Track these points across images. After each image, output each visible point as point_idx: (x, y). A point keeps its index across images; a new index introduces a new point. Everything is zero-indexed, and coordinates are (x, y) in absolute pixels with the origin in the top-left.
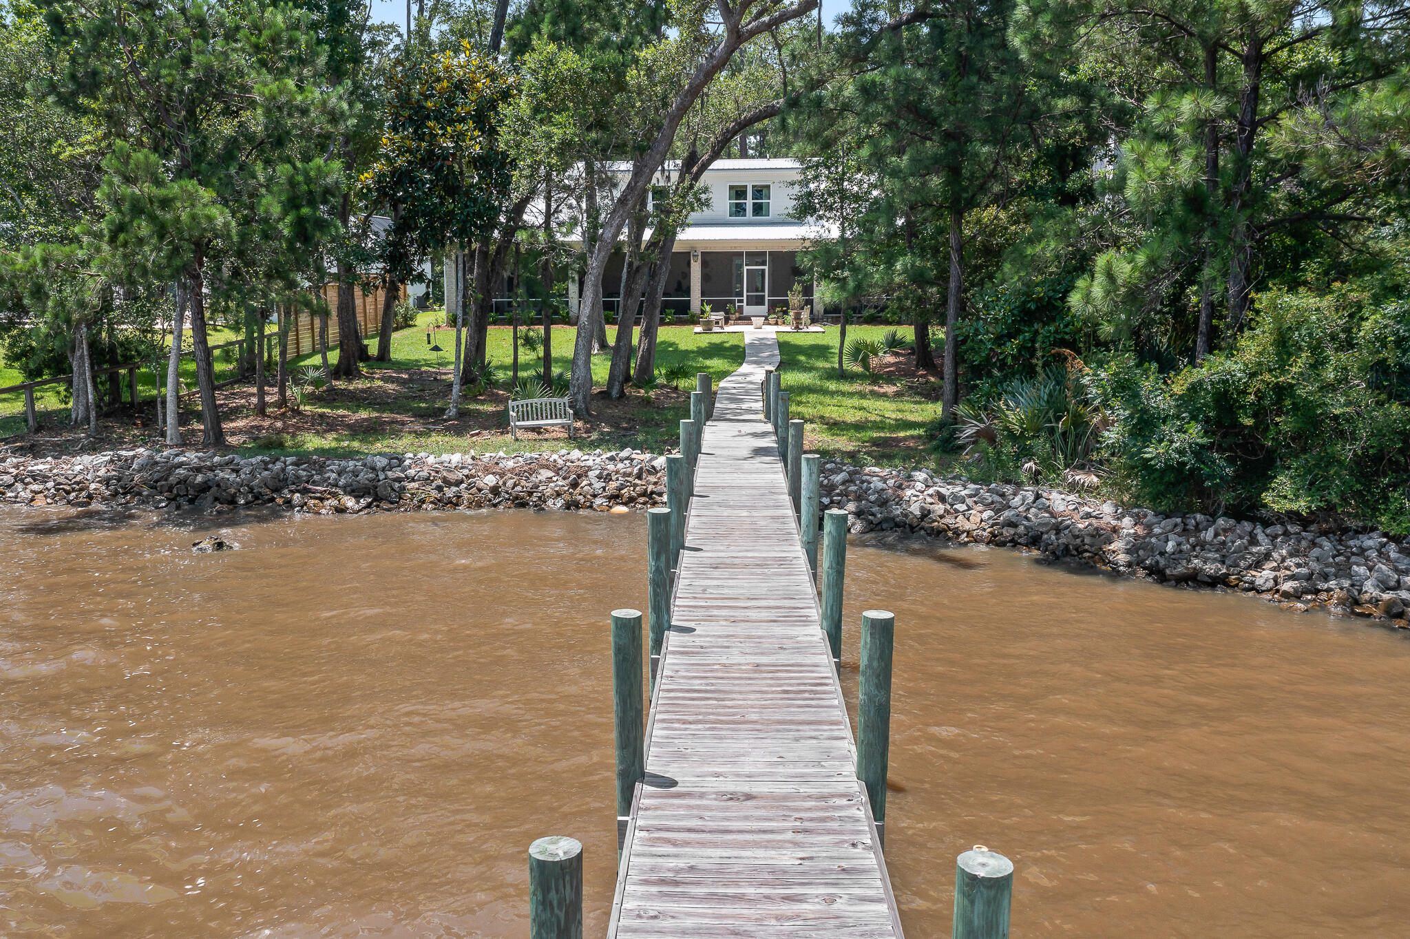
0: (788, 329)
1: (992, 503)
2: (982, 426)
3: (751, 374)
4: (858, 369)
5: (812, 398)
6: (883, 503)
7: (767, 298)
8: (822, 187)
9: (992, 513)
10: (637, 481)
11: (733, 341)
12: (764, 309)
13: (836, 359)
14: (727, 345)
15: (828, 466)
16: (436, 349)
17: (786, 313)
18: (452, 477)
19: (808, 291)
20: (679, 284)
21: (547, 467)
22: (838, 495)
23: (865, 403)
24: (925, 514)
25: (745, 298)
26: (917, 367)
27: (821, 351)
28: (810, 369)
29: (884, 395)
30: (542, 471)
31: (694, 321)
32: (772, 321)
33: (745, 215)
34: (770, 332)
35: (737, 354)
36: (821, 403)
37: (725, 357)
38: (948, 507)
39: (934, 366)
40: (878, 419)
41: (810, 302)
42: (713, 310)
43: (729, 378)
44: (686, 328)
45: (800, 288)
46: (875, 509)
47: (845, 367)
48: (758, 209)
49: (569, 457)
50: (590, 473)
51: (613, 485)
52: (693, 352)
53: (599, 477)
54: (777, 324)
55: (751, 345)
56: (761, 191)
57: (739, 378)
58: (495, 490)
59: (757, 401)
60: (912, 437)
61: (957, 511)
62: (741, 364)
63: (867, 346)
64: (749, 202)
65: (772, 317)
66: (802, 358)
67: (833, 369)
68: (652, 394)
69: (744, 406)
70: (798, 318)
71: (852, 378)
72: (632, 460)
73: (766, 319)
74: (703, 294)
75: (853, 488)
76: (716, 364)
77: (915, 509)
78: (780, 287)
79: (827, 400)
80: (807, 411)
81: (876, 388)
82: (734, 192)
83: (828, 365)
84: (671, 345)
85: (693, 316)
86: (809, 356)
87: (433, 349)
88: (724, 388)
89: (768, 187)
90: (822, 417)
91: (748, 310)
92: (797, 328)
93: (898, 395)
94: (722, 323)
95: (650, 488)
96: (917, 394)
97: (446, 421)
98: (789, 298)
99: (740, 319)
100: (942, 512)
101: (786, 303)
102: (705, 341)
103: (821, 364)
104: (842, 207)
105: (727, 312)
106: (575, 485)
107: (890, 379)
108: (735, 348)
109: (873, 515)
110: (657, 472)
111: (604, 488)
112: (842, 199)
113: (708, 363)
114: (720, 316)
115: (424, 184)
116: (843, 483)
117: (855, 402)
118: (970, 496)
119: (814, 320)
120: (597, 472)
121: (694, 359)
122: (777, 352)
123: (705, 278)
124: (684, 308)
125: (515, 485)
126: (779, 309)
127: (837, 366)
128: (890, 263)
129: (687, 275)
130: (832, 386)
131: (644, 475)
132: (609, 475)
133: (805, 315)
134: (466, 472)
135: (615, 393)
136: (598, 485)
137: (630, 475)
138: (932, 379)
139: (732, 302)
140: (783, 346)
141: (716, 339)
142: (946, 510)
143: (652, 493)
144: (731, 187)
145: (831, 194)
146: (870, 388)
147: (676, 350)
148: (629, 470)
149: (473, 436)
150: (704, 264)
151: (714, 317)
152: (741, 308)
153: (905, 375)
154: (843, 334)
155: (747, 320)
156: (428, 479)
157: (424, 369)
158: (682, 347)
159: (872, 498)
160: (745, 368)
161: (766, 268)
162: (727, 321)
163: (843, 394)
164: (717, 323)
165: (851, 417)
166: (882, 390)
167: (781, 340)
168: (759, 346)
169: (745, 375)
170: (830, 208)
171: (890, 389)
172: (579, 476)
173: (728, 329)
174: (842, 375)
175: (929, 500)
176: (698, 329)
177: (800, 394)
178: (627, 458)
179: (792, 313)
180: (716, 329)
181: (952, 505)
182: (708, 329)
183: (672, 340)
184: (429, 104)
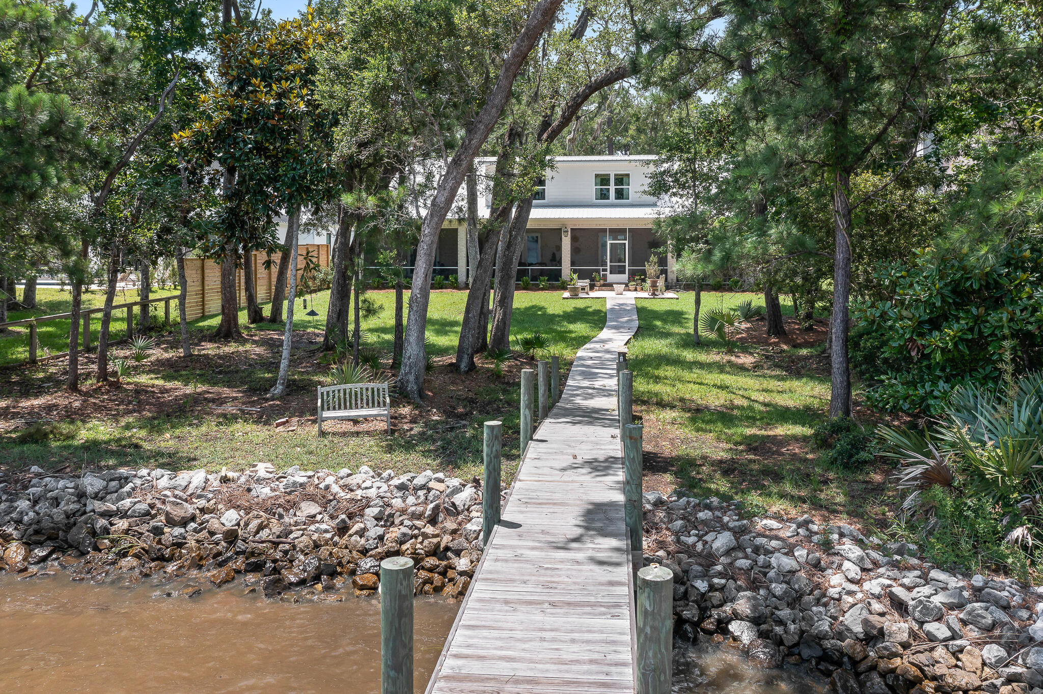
0: (645, 295)
1: (994, 626)
2: (932, 463)
3: (610, 340)
4: (713, 336)
5: (669, 371)
6: (795, 600)
7: (627, 268)
8: (676, 167)
9: (1003, 653)
10: (429, 530)
11: (596, 306)
12: (624, 277)
13: (691, 324)
14: (590, 310)
15: (701, 515)
16: (312, 313)
17: (644, 280)
18: (178, 513)
19: (663, 262)
20: (554, 255)
21: (311, 498)
22: (720, 575)
23: (727, 379)
24: (873, 636)
25: (608, 268)
26: (769, 333)
27: (676, 317)
28: (667, 335)
29: (742, 368)
30: (303, 505)
31: (564, 288)
32: (632, 288)
33: (608, 198)
34: (630, 298)
35: (599, 319)
36: (680, 381)
37: (587, 322)
38: (916, 627)
39: (784, 333)
40: (745, 403)
41: (664, 272)
42: (579, 278)
43: (587, 346)
44: (556, 294)
45: (656, 260)
46: (785, 613)
47: (700, 333)
48: (620, 194)
49: (349, 481)
50: (368, 511)
51: (395, 533)
52: (559, 316)
53: (378, 518)
54: (636, 290)
55: (612, 310)
56: (621, 179)
57: (597, 346)
58: (231, 537)
59: (611, 376)
60: (795, 438)
61: (931, 638)
62: (602, 329)
63: (723, 316)
64: (612, 188)
65: (632, 285)
66: (658, 323)
67: (688, 334)
68: (504, 366)
69: (598, 384)
70: (654, 285)
71: (708, 346)
72: (429, 490)
73: (627, 285)
74: (573, 264)
75: (743, 563)
76: (580, 328)
77: (853, 620)
78: (639, 259)
79: (686, 375)
80: (664, 390)
81: (733, 358)
82: (599, 180)
83: (683, 331)
84: (541, 308)
85: (564, 282)
86: (665, 321)
87: (309, 314)
88: (581, 358)
89: (628, 175)
90: (682, 400)
91: (611, 278)
92: (654, 294)
93: (756, 367)
94: (587, 289)
95: (446, 539)
96: (777, 366)
97: (267, 400)
98: (647, 267)
99: (604, 285)
100: (904, 637)
101: (644, 272)
102: (571, 306)
103: (676, 329)
104: (694, 186)
105: (592, 280)
106: (342, 530)
107: (744, 346)
108: (597, 312)
109: (781, 622)
110: (458, 513)
111: (381, 538)
112: (694, 178)
113: (571, 327)
114: (586, 283)
115: (246, 144)
116: (728, 553)
117: (715, 377)
118: (951, 607)
119: (668, 287)
120: (376, 510)
121: (559, 323)
122: (635, 317)
123: (575, 251)
124: (556, 275)
125: (261, 528)
126: (638, 277)
127: (692, 331)
128: (762, 232)
129: (559, 248)
130: (689, 355)
131: (441, 516)
132: (391, 515)
133: (661, 283)
134: (202, 503)
135: (463, 366)
136: (375, 531)
137: (419, 516)
138: (785, 347)
139: (598, 271)
140: (642, 312)
141: (580, 304)
142: (913, 634)
143: (447, 549)
144: (597, 176)
145: (683, 174)
146: (727, 358)
147: (544, 314)
148: (420, 509)
149: (278, 425)
150: (574, 239)
151: (581, 283)
152: (605, 276)
153: (758, 343)
154: (698, 302)
155: (609, 286)
156: (148, 513)
157: (310, 330)
158: (550, 311)
159: (778, 588)
160: (605, 334)
161: (627, 242)
162: (592, 287)
163: (701, 365)
164: (583, 289)
165: (716, 400)
166: (740, 361)
167: (639, 306)
168: (620, 311)
169: (603, 341)
170: (683, 186)
171: (747, 360)
172: (351, 516)
173: (592, 294)
174: (697, 343)
175: (877, 606)
176: (567, 294)
177: (658, 367)
178: (422, 487)
179: (649, 281)
180: (581, 295)
181: (921, 623)
182: (575, 296)
183: (543, 304)
184: (256, 61)
